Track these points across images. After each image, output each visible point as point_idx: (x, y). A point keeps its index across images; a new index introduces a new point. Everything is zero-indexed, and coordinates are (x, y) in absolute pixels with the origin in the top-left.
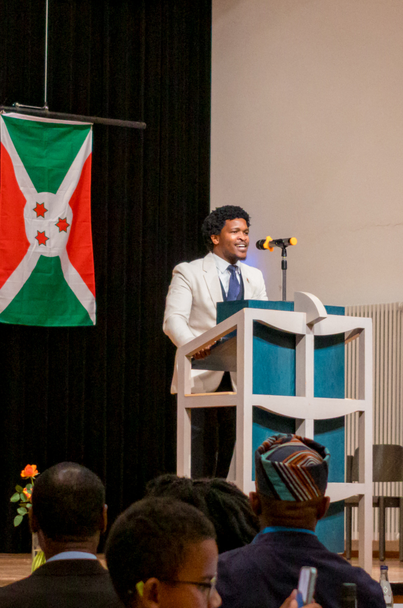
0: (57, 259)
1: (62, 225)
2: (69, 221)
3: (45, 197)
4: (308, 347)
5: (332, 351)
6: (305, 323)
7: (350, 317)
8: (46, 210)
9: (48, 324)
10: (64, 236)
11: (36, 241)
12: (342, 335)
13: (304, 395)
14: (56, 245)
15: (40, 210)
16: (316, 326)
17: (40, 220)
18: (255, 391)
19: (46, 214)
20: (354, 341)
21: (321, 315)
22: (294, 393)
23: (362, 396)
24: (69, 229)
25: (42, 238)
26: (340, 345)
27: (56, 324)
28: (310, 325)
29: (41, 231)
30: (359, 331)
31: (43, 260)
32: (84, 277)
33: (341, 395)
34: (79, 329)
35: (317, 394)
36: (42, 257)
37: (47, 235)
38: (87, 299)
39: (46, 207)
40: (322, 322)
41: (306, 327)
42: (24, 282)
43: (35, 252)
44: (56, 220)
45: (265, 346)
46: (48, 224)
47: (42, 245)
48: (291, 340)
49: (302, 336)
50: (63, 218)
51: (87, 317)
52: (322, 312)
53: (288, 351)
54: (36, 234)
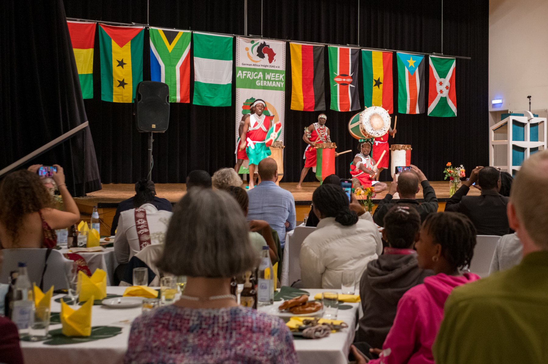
0: (446, 98)
1: (447, 87)
2: (449, 87)
3: (442, 80)
4: (528, 127)
5: (535, 128)
6: (527, 120)
7: (540, 118)
8: (442, 84)
9: (443, 116)
10: (448, 91)
11: (440, 93)
12: (538, 123)
13: (527, 141)
14: (445, 93)
15: (441, 84)
16: (530, 121)
17: (441, 86)
18: (513, 140)
19: (442, 85)
20: (541, 125)
21: (532, 118)
22: (524, 140)
23: (543, 141)
24: (449, 89)
25: (441, 92)
26: (537, 126)
27: (446, 116)
28: (529, 121)
29: (441, 90)
30: (543, 122)
31: (442, 98)
32: (453, 102)
33: (537, 141)
34: (452, 117)
35: (531, 140)
36: (441, 97)
37: (443, 91)
38: (454, 109)
39: (442, 83)
40: (532, 119)
41: (527, 121)
42: (436, 104)
43: (439, 95)
44: (445, 86)
45: (516, 127)
46: (443, 88)
47: (441, 94)
48: (523, 125)
49: (526, 124)
50: (447, 86)
51: (454, 114)
52: (532, 116)
53: (522, 128)
54: (440, 91)
